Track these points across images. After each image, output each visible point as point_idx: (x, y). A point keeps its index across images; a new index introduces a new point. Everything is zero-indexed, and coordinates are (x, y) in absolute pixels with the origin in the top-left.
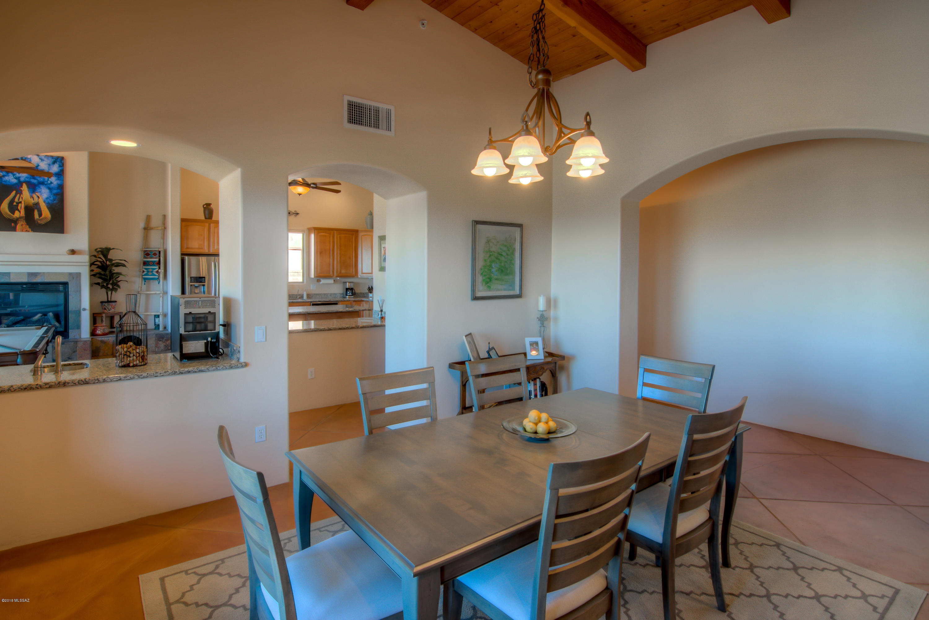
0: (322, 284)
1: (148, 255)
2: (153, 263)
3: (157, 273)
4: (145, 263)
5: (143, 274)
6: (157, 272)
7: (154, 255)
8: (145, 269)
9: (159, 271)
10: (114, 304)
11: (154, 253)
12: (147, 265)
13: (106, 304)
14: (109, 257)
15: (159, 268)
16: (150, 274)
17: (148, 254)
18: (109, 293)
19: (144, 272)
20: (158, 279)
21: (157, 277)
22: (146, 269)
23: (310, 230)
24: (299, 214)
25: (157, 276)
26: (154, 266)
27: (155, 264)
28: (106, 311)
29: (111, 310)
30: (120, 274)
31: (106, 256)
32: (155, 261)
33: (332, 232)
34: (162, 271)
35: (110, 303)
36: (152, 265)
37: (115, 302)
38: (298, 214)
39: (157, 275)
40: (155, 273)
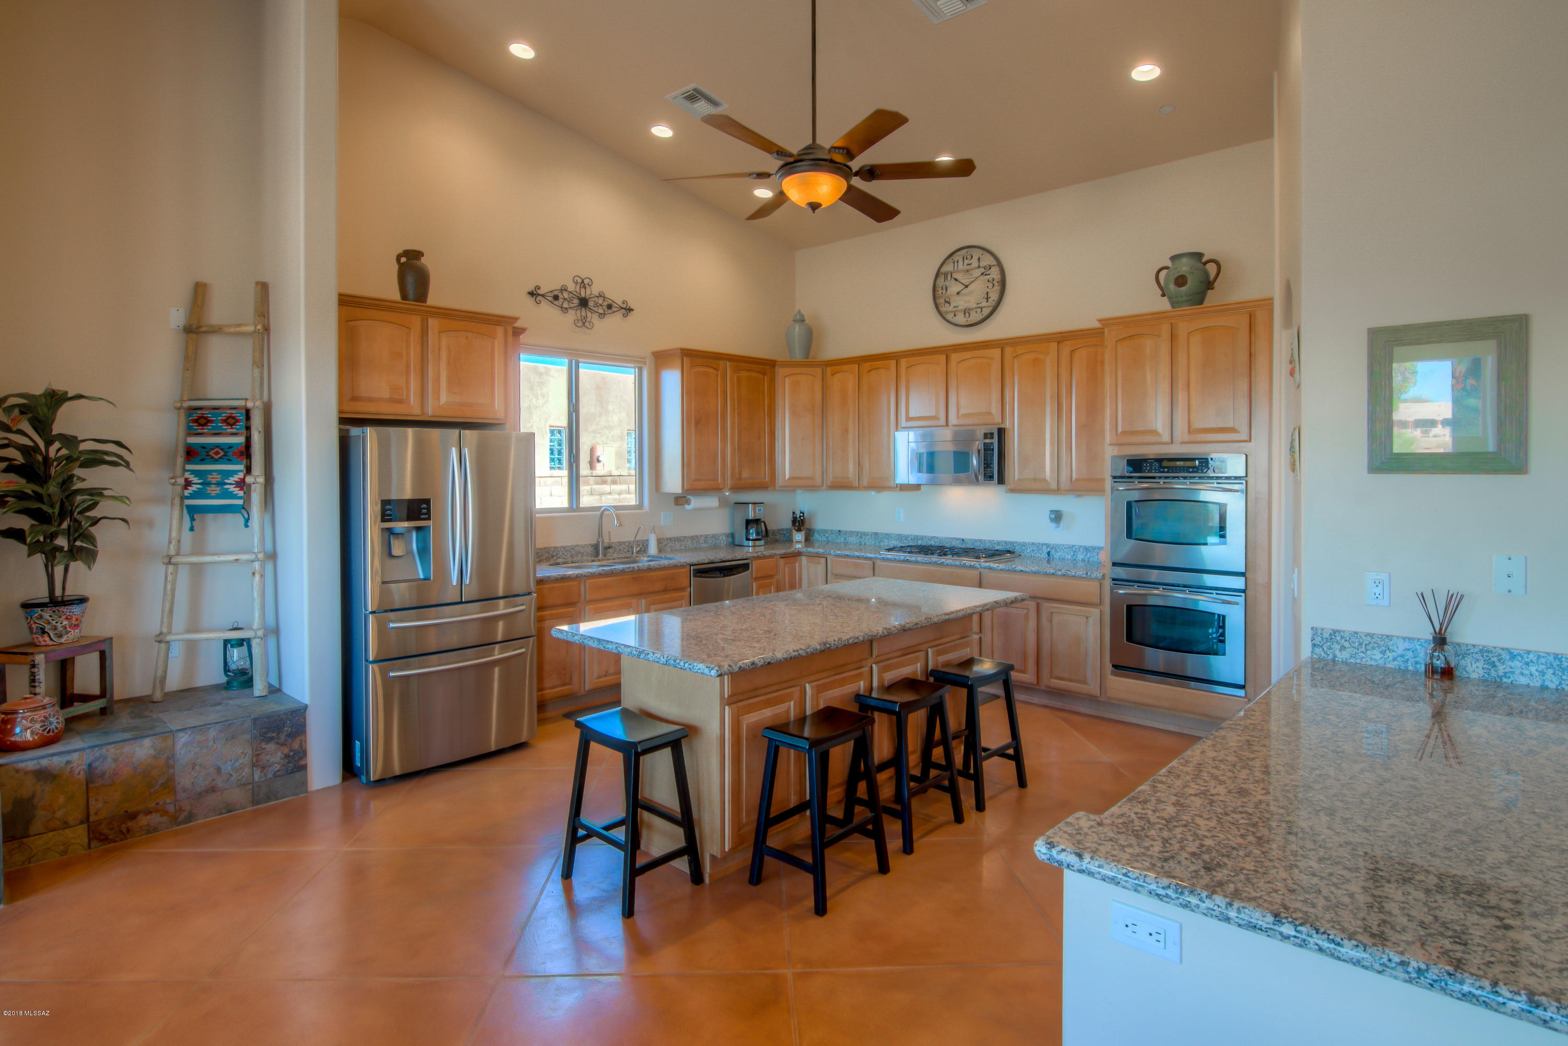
0: (694, 509)
1: (205, 425)
2: (224, 454)
3: (242, 489)
4: (191, 454)
5: (187, 493)
6: (241, 484)
7: (229, 424)
8: (193, 472)
9: (249, 480)
10: (76, 610)
11: (228, 418)
12: (202, 461)
13: (47, 614)
14: (56, 429)
15: (249, 470)
16: (213, 493)
17: (206, 418)
18: (59, 570)
19: (188, 483)
20: (245, 508)
21: (241, 502)
22: (195, 473)
23: (661, 359)
24: (632, 310)
25: (240, 498)
26: (230, 461)
27: (230, 454)
28: (47, 639)
29: (67, 633)
30: (96, 494)
31: (42, 425)
32: (231, 447)
33: (721, 363)
34: (257, 479)
35: (62, 609)
36: (221, 458)
37: (83, 600)
38: (630, 310)
39: (241, 493)
40: (232, 488)
